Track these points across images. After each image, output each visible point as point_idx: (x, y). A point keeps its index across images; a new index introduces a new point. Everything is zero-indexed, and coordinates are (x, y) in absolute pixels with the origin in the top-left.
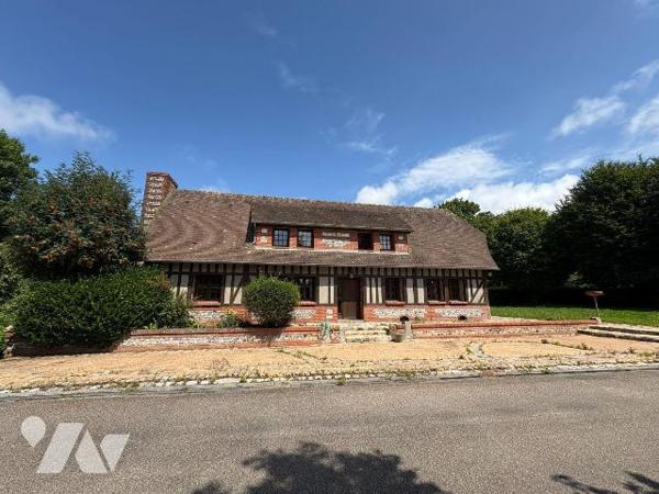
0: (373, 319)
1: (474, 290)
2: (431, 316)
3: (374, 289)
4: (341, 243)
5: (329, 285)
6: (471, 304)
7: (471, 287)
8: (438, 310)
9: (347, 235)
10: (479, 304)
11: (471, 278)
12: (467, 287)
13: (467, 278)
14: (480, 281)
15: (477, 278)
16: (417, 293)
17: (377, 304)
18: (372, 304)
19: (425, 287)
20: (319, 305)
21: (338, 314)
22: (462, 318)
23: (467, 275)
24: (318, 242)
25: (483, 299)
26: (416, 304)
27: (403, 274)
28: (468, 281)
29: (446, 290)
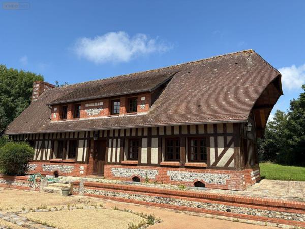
0: (112, 176)
1: (220, 150)
2: (162, 179)
3: (114, 149)
4: (96, 111)
5: (84, 146)
6: (214, 167)
7: (216, 147)
8: (170, 173)
9: (101, 104)
10: (226, 168)
11: (216, 135)
12: (209, 146)
13: (212, 135)
14: (229, 139)
15: (225, 135)
16: (151, 153)
17: (116, 163)
18: (111, 163)
19: (160, 146)
20: (77, 162)
21: (88, 169)
22: (199, 184)
23: (211, 131)
24: (82, 112)
25: (233, 161)
26: (149, 164)
27: (140, 134)
28: (212, 139)
29: (182, 149)
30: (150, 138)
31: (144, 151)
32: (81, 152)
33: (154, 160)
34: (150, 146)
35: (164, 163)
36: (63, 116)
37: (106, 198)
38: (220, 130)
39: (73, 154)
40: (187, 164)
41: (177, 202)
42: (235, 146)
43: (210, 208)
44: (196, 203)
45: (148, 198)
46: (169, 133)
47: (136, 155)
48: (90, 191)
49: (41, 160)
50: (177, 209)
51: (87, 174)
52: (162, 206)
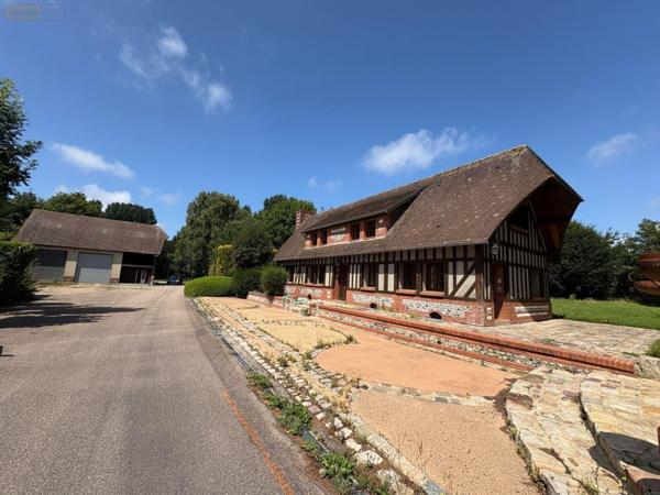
0: (352, 302)
1: (459, 277)
2: (398, 308)
3: (355, 275)
4: (339, 237)
5: (330, 272)
6: (452, 298)
7: (455, 274)
8: (406, 301)
9: (344, 229)
10: (466, 298)
11: (455, 260)
12: (447, 273)
13: (450, 260)
14: (470, 264)
15: (465, 260)
16: (387, 280)
17: (356, 289)
18: (352, 289)
19: (396, 273)
20: (325, 287)
21: (333, 294)
22: (435, 315)
23: (449, 255)
24: (328, 238)
25: (474, 291)
26: (386, 292)
27: (377, 260)
28: (451, 264)
29: (418, 276)
30: (386, 264)
31: (381, 277)
32: (328, 277)
33: (391, 288)
34: (386, 272)
35: (401, 290)
36: (315, 243)
37: (334, 320)
38: (460, 254)
39: (322, 280)
40: (425, 292)
41: (392, 330)
42: (477, 273)
43: (422, 339)
44: (409, 332)
45: (368, 324)
46: (405, 258)
47: (373, 282)
48: (323, 313)
49: (299, 284)
50: (390, 337)
51: (333, 298)
52: (379, 333)
